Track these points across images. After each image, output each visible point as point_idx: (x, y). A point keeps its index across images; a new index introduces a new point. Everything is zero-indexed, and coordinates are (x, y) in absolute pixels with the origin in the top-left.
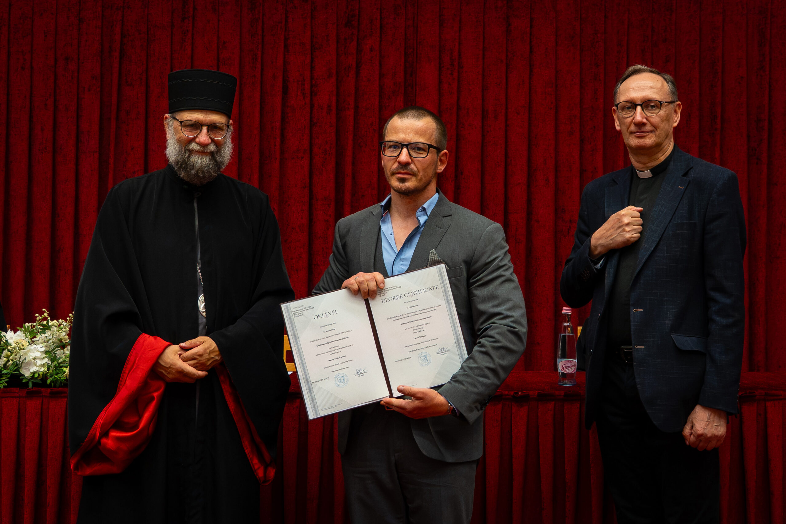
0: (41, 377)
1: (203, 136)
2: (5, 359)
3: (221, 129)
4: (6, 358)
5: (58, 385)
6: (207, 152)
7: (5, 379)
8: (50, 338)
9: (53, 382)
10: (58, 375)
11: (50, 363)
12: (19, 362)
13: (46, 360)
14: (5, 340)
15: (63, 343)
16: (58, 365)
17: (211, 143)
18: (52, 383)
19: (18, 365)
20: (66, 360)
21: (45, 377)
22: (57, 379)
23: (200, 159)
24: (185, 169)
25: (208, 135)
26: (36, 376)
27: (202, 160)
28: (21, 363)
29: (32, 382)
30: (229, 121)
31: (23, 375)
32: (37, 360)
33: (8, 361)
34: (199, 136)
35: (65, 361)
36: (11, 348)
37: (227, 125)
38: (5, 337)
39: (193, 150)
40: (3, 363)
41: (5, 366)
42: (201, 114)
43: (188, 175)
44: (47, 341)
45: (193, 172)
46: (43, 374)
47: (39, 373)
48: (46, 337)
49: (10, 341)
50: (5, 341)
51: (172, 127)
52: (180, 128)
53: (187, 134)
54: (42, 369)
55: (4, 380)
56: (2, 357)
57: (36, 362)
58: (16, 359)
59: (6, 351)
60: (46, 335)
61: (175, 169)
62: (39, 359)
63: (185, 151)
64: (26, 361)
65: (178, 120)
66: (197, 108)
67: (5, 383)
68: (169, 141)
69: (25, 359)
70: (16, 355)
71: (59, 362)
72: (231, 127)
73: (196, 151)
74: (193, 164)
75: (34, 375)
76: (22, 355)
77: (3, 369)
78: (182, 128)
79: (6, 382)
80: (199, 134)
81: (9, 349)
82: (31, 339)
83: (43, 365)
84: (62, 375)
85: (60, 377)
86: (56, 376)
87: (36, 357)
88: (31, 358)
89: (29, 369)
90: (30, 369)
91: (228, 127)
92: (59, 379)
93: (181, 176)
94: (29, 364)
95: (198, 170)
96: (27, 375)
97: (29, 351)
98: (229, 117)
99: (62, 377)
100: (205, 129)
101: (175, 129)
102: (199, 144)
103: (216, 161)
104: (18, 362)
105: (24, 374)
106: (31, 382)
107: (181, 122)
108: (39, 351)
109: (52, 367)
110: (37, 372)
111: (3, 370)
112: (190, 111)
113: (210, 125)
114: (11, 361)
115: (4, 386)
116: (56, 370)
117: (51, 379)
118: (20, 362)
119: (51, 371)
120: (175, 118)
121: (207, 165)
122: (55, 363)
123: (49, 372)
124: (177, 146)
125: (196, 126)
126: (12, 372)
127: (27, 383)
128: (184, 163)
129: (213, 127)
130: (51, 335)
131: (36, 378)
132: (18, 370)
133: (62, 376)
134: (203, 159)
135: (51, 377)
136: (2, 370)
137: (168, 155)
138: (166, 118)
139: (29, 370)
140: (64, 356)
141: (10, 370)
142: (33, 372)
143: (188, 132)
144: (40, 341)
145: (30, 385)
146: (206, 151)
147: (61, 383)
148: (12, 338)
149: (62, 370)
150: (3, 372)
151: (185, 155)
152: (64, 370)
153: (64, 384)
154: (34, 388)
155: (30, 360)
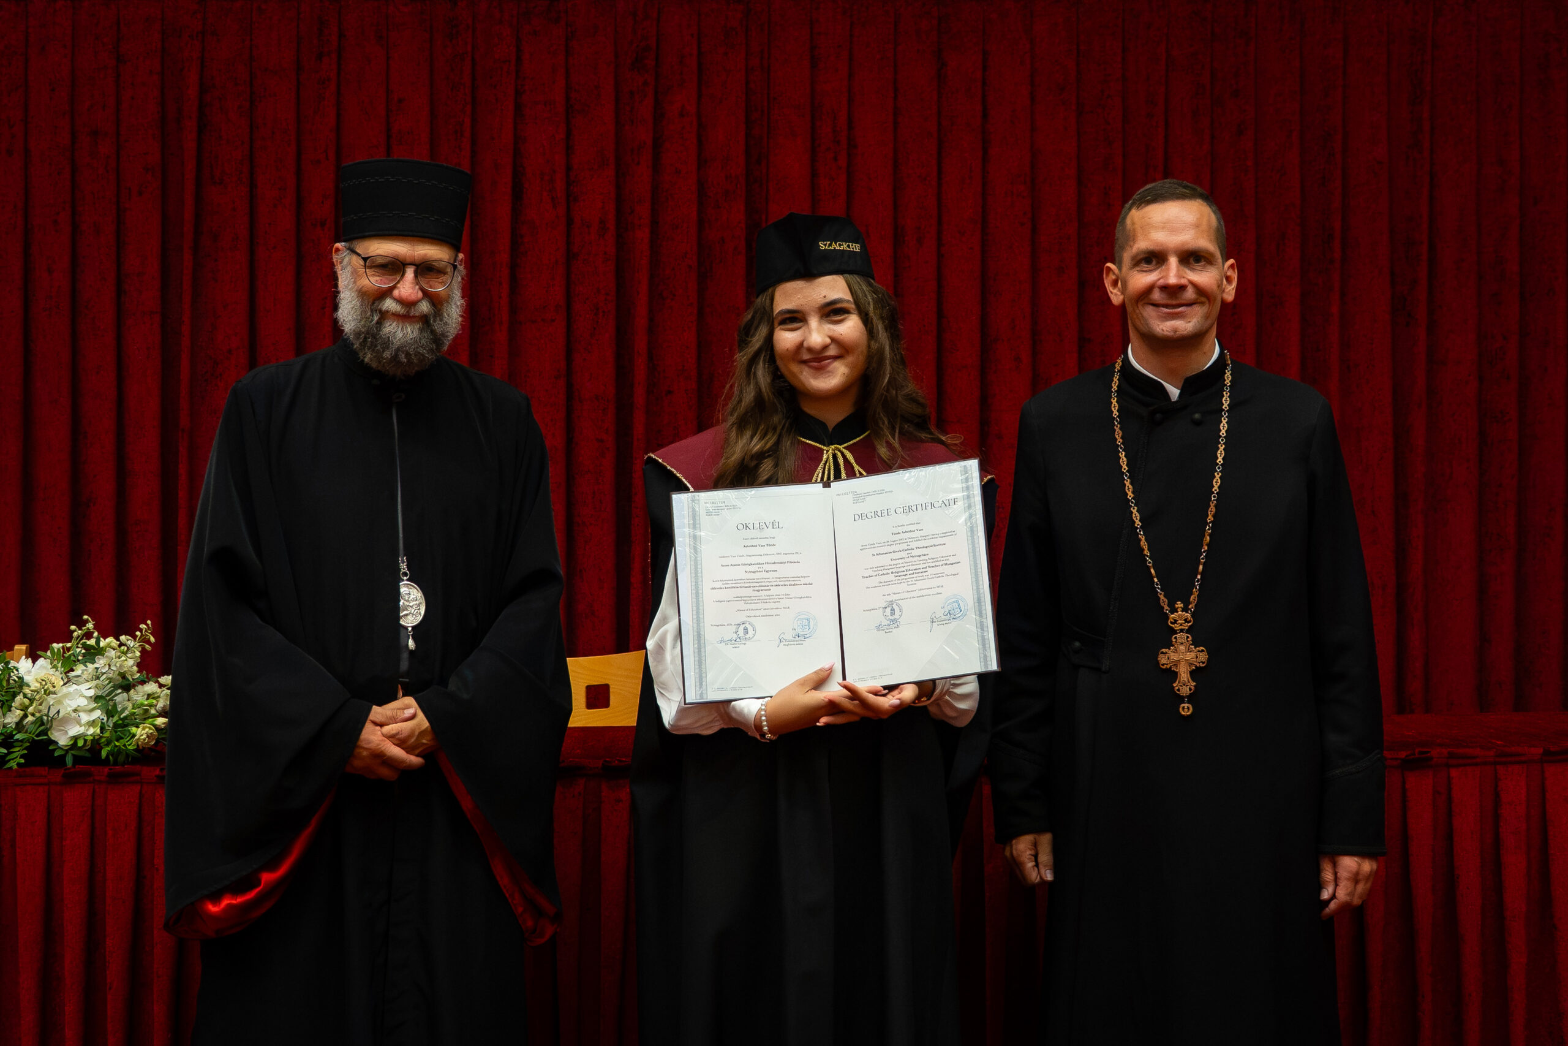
0: (88, 745)
1: (407, 287)
2: (19, 712)
3: (441, 272)
4: (22, 710)
5: (121, 759)
6: (414, 317)
7: (19, 751)
8: (104, 671)
9: (112, 755)
10: (121, 741)
11: (105, 719)
12: (48, 719)
13: (98, 714)
14: (17, 677)
15: (129, 680)
16: (121, 722)
17: (423, 299)
18: (111, 758)
19: (44, 725)
20: (135, 713)
21: (96, 745)
22: (120, 747)
23: (400, 328)
24: (373, 347)
25: (417, 284)
26: (80, 743)
27: (405, 331)
28: (51, 720)
29: (73, 755)
30: (457, 256)
31: (56, 743)
32: (81, 714)
33: (25, 716)
34: (399, 285)
35: (133, 714)
36: (32, 691)
37: (452, 264)
38: (17, 670)
39: (388, 311)
40: (16, 720)
41: (19, 726)
42: (402, 245)
43: (379, 357)
44: (98, 678)
45: (387, 354)
46: (92, 741)
47: (86, 738)
48: (97, 669)
49: (27, 678)
50: (17, 679)
51: (349, 268)
52: (364, 270)
53: (374, 281)
54: (91, 731)
55: (18, 753)
56: (12, 709)
57: (79, 716)
58: (40, 711)
59: (19, 698)
60: (96, 665)
61: (355, 347)
62: (85, 711)
63: (372, 311)
64: (61, 715)
65: (359, 255)
66: (395, 232)
67: (20, 758)
68: (342, 295)
69: (58, 712)
70: (41, 704)
71: (122, 717)
72: (461, 268)
73: (393, 314)
74: (389, 337)
75: (75, 743)
76: (51, 704)
77: (16, 732)
78: (367, 270)
79: (22, 757)
80: (398, 282)
81: (26, 692)
82: (66, 673)
83: (92, 723)
84: (128, 741)
85: (124, 745)
86: (117, 744)
87: (79, 708)
88: (70, 709)
89: (66, 731)
90: (68, 731)
91: (455, 267)
92: (123, 750)
93: (366, 360)
94: (66, 720)
95: (398, 350)
96: (63, 741)
97: (65, 696)
98: (456, 248)
99: (129, 745)
100: (410, 273)
101: (355, 272)
102: (400, 301)
103: (433, 332)
104: (45, 718)
105: (56, 740)
106: (70, 755)
107: (365, 259)
108: (85, 697)
109: (109, 726)
110: (82, 736)
111: (16, 734)
112: (383, 239)
113: (420, 264)
114: (30, 716)
115: (18, 764)
116: (116, 732)
117: (109, 749)
118: (50, 718)
119: (107, 734)
120: (353, 251)
121: (415, 340)
122: (116, 718)
123: (104, 735)
124: (356, 302)
125: (394, 267)
126: (33, 736)
127: (62, 758)
128: (371, 335)
129: (425, 269)
130: (105, 665)
131: (80, 747)
132: (45, 732)
133: (128, 743)
134: (406, 327)
135: (107, 745)
136: (14, 733)
137: (342, 320)
138: (337, 250)
139: (66, 733)
140: (131, 705)
141: (30, 733)
142: (74, 737)
143: (378, 278)
144: (85, 676)
145: (69, 761)
146: (412, 314)
147: (127, 755)
148: (29, 672)
149: (129, 731)
150: (16, 737)
151: (372, 320)
152: (132, 731)
153: (133, 758)
154: (77, 766)
155: (69, 714)
